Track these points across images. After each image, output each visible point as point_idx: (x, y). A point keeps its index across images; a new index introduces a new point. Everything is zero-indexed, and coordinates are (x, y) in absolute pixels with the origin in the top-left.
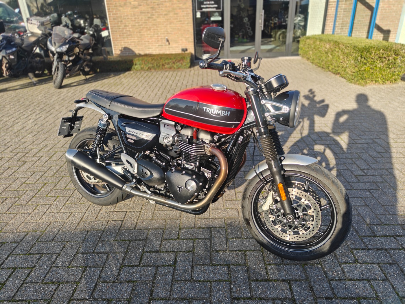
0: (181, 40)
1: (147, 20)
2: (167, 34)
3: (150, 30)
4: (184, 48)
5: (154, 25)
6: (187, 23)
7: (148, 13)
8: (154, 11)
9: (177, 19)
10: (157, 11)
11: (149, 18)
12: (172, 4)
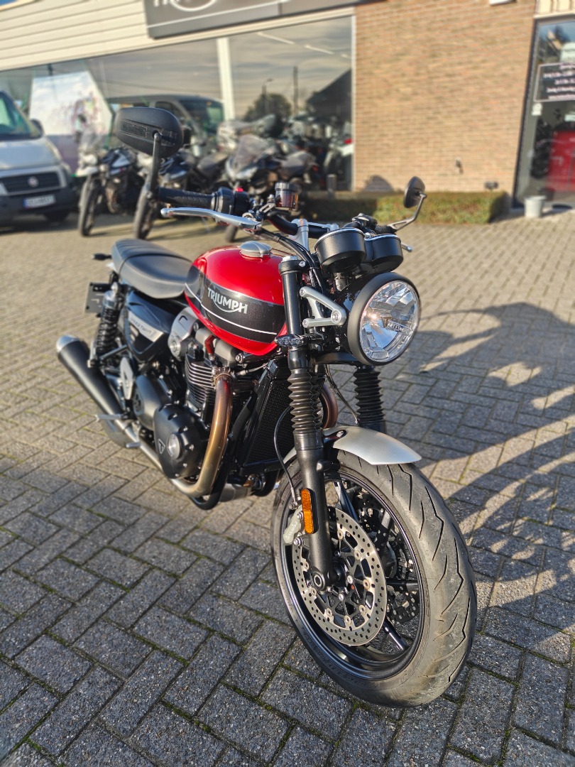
0: (489, 164)
1: (425, 123)
2: (461, 151)
3: (426, 143)
4: (492, 181)
5: (437, 133)
6: (508, 129)
7: (429, 108)
8: (440, 105)
9: (486, 120)
10: (448, 103)
11: (429, 118)
12: (482, 89)
